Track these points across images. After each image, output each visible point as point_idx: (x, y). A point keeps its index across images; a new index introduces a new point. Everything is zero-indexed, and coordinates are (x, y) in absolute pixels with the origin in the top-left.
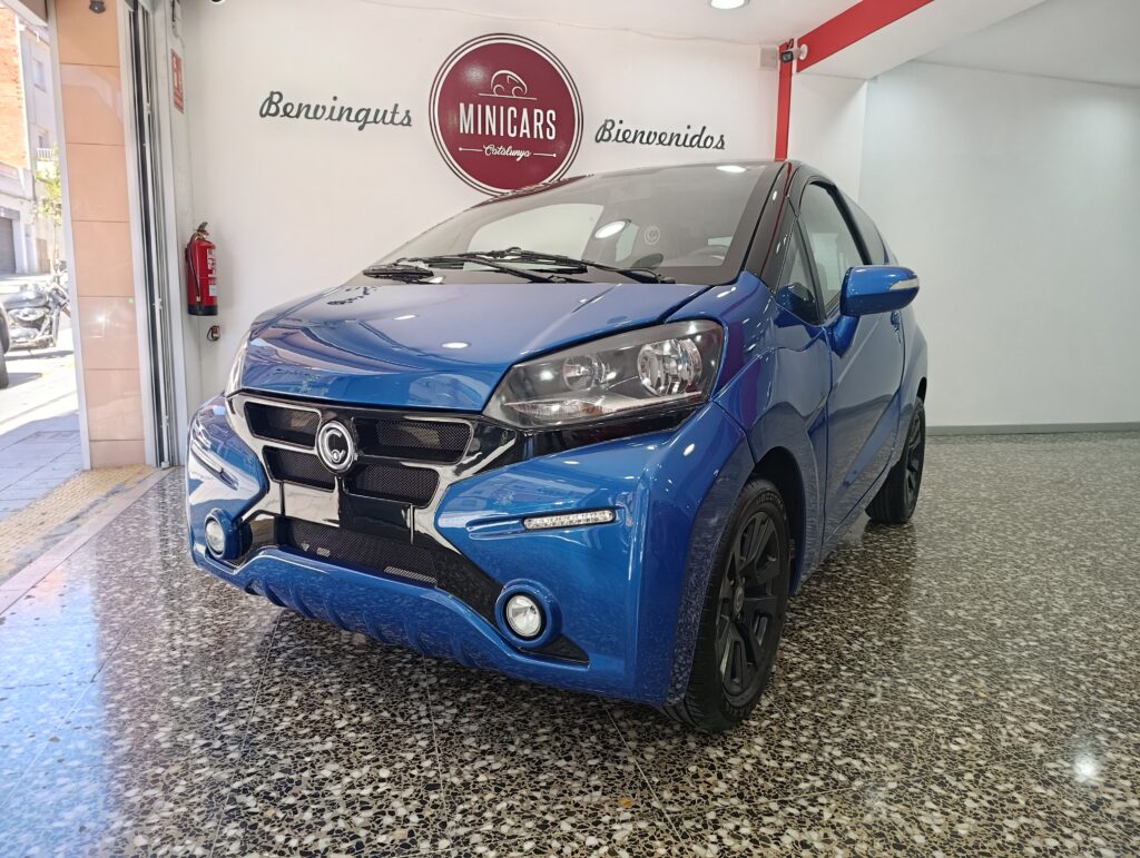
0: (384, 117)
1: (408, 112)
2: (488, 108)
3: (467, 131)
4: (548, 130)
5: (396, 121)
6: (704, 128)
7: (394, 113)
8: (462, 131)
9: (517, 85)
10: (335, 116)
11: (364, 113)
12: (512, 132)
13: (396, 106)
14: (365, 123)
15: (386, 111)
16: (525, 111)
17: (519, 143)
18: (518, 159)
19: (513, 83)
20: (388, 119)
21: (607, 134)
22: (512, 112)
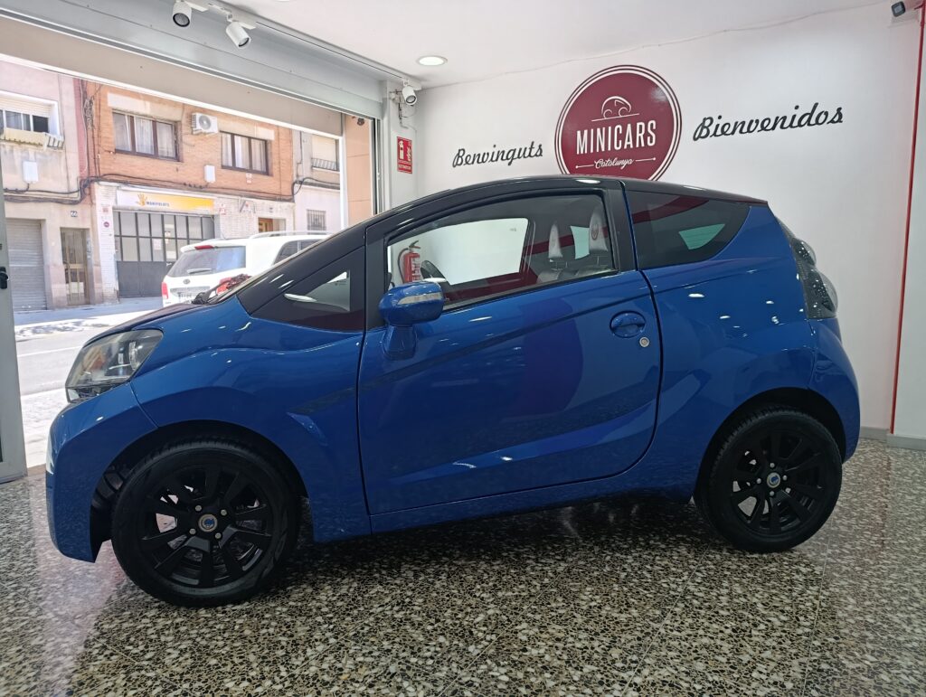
0: (524, 153)
1: (540, 146)
2: (599, 130)
3: (582, 152)
4: (649, 138)
5: (532, 154)
6: (816, 105)
8: (578, 153)
9: (622, 105)
10: (494, 158)
11: (512, 152)
12: (618, 146)
13: (533, 143)
14: (513, 159)
15: (526, 149)
16: (629, 126)
17: (623, 154)
18: (622, 168)
19: (620, 105)
20: (527, 154)
21: (705, 131)
22: (618, 129)
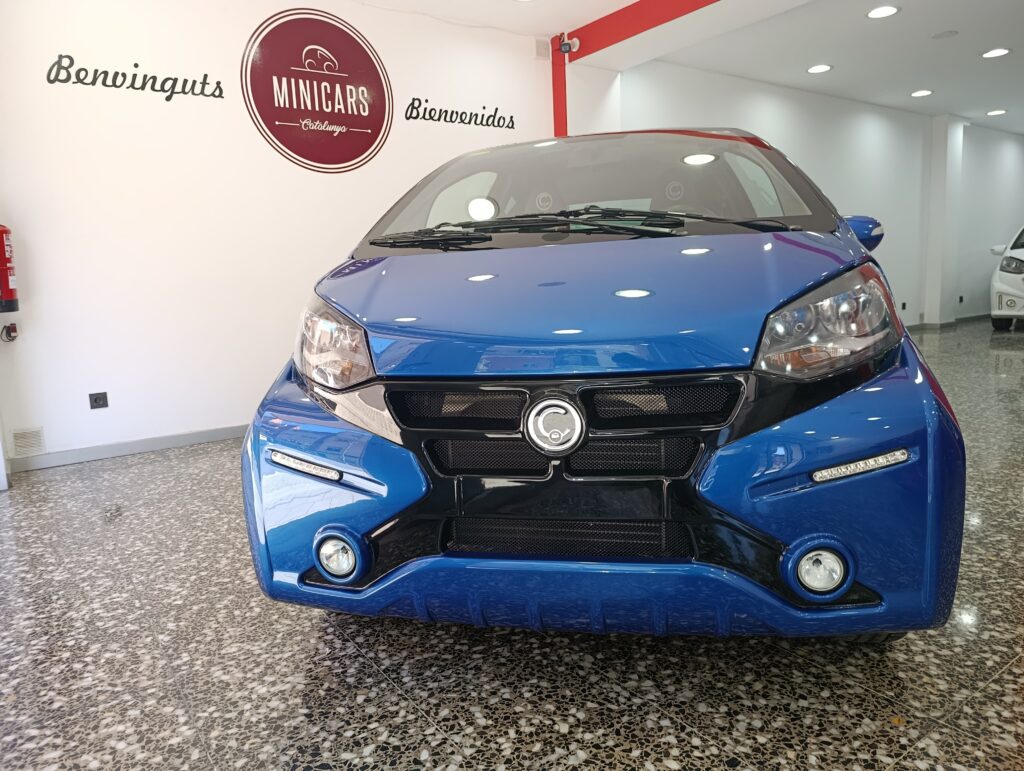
0: (193, 88)
1: (218, 83)
2: (301, 82)
3: (282, 105)
4: (361, 106)
5: (207, 92)
6: (497, 109)
7: (204, 83)
8: (277, 105)
9: (327, 60)
10: (138, 83)
11: (170, 83)
12: (327, 107)
13: (206, 76)
14: (173, 93)
15: (194, 82)
16: (338, 86)
17: (335, 118)
18: (335, 135)
19: (324, 59)
20: (197, 90)
21: (415, 111)
22: (326, 87)
